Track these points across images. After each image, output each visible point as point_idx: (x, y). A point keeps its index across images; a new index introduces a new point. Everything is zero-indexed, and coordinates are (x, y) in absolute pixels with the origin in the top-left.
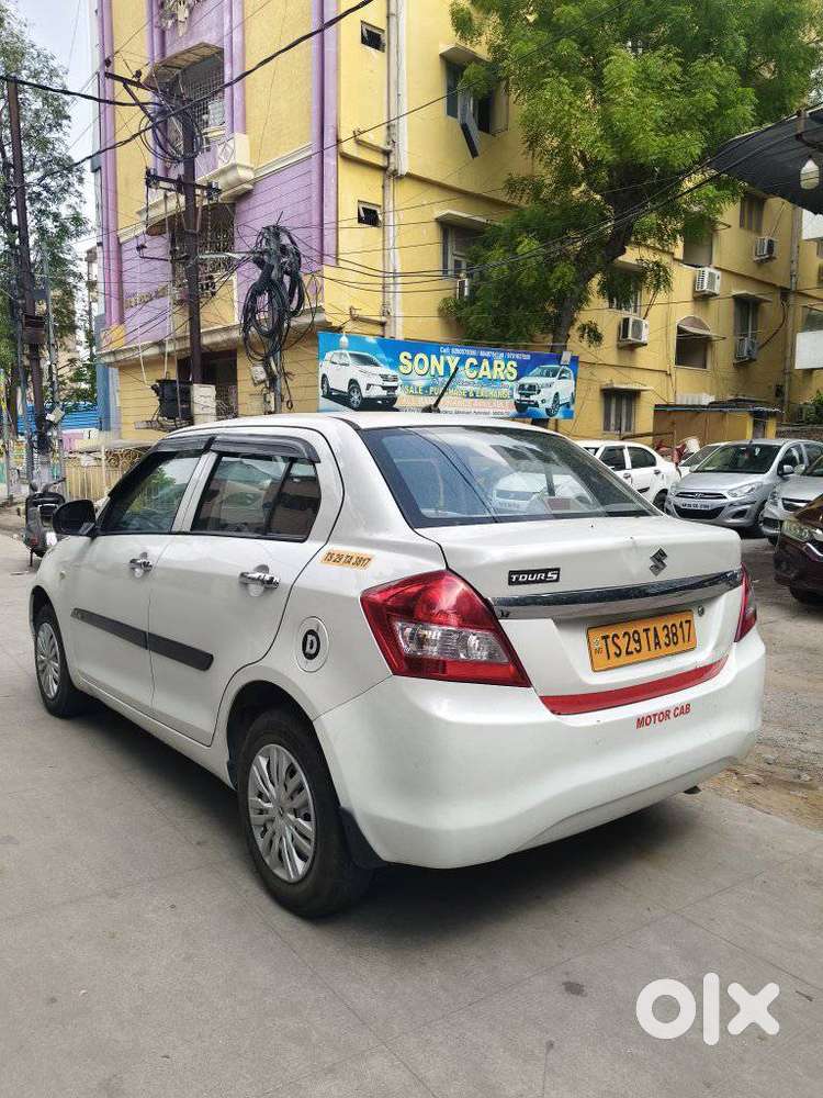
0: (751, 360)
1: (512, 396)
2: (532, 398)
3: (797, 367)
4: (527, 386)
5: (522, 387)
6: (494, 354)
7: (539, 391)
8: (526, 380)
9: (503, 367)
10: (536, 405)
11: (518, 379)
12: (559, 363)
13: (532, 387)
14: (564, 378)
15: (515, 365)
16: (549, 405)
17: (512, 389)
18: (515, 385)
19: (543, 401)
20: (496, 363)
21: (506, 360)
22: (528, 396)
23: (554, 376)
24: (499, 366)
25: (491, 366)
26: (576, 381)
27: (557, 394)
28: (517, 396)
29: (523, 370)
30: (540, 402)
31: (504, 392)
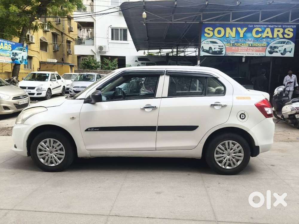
0: (58, 51)
1: (10, 56)
2: (16, 57)
3: (75, 54)
4: (14, 53)
5: (13, 53)
6: (4, 42)
7: (18, 55)
8: (14, 51)
9: (7, 46)
10: (17, 59)
11: (12, 50)
12: (23, 47)
13: (16, 54)
14: (24, 51)
15: (11, 46)
16: (21, 59)
17: (10, 53)
18: (11, 52)
19: (19, 58)
20: (5, 44)
21: (8, 44)
22: (15, 56)
23: (22, 51)
24: (6, 46)
25: (4, 45)
26: (27, 52)
27: (23, 56)
28: (12, 56)
29: (13, 47)
30: (18, 59)
31: (8, 54)
